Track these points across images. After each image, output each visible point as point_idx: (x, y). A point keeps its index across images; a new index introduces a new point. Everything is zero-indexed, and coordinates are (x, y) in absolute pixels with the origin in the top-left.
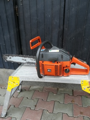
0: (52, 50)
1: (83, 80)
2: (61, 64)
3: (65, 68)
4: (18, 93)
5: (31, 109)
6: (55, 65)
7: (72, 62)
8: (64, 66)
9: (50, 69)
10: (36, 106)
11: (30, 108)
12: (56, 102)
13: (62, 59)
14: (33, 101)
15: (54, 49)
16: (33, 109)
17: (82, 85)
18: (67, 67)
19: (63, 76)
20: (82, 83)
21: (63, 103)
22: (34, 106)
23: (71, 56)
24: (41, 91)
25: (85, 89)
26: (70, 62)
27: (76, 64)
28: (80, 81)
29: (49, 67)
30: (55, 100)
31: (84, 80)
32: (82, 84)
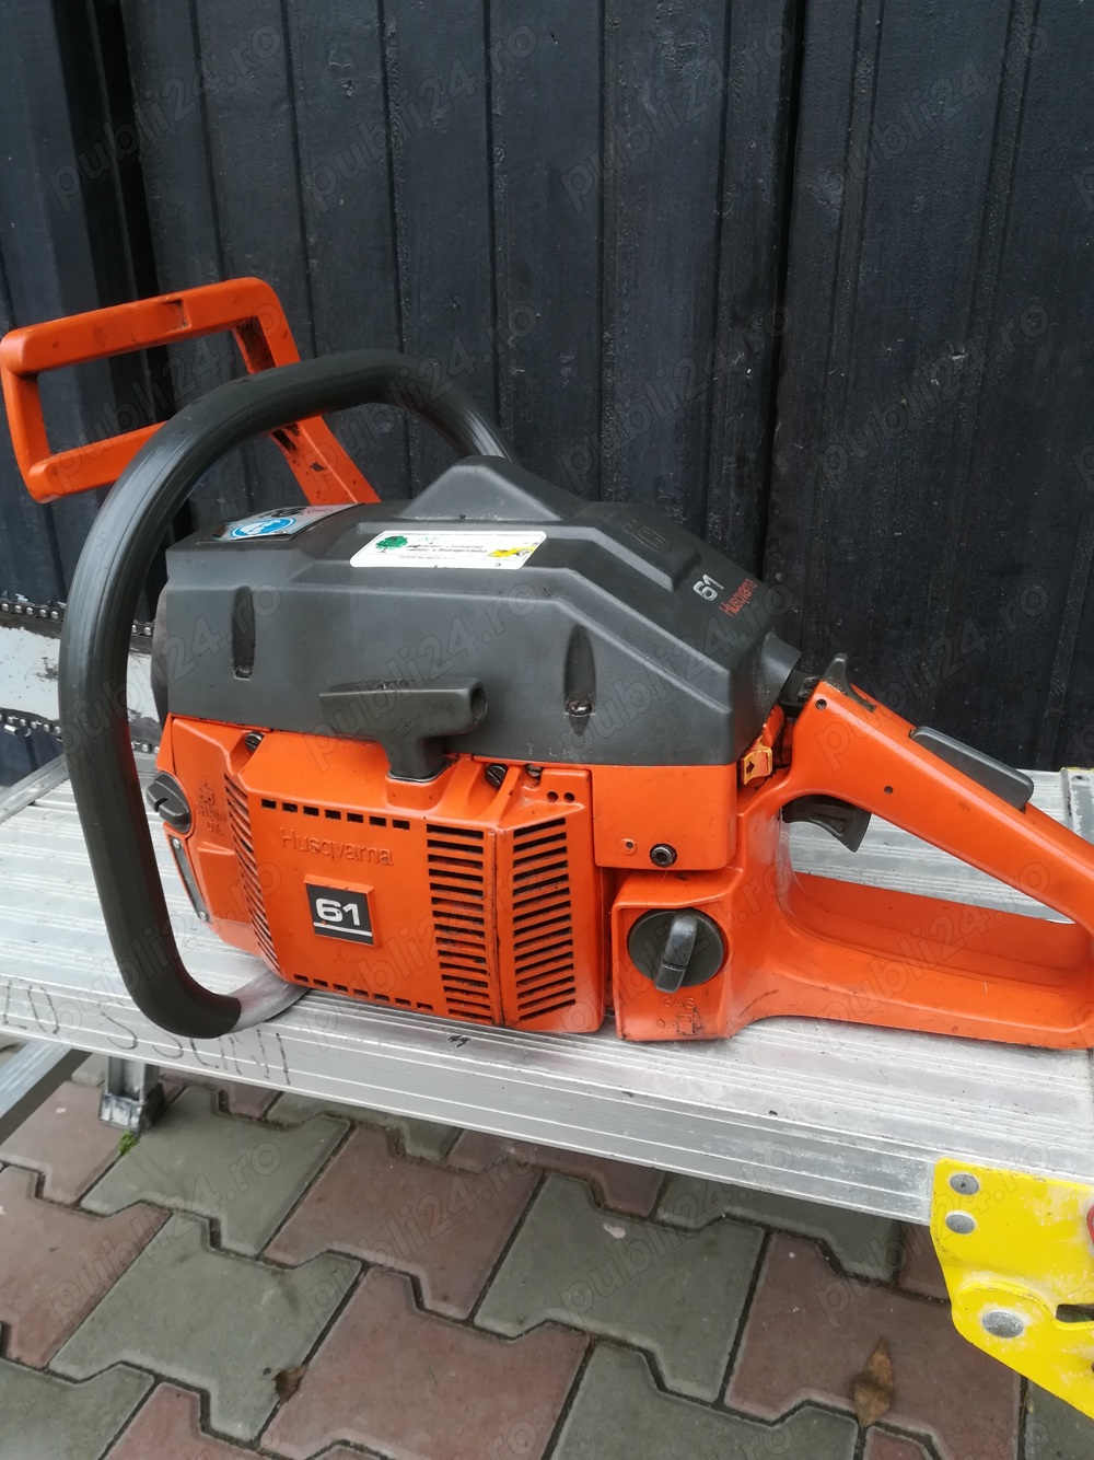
0: (413, 536)
1: (969, 1162)
2: (562, 809)
3: (632, 898)
4: (114, 1143)
5: (216, 1423)
6: (434, 815)
7: (784, 789)
8: (605, 860)
9: (344, 897)
10: (285, 1385)
11: (205, 1397)
12: (602, 1356)
13: (581, 723)
14: (271, 1291)
15: (461, 521)
16: (240, 1430)
17: (945, 1243)
18: (663, 866)
19: (605, 1024)
20: (962, 1209)
21: (710, 1395)
22: (269, 1386)
23: (779, 669)
24: (431, 1154)
25: (1004, 1329)
26: (744, 790)
27: (876, 823)
28: (917, 1170)
29: (335, 857)
30: (593, 1326)
31: (999, 1165)
32: (959, 1227)
